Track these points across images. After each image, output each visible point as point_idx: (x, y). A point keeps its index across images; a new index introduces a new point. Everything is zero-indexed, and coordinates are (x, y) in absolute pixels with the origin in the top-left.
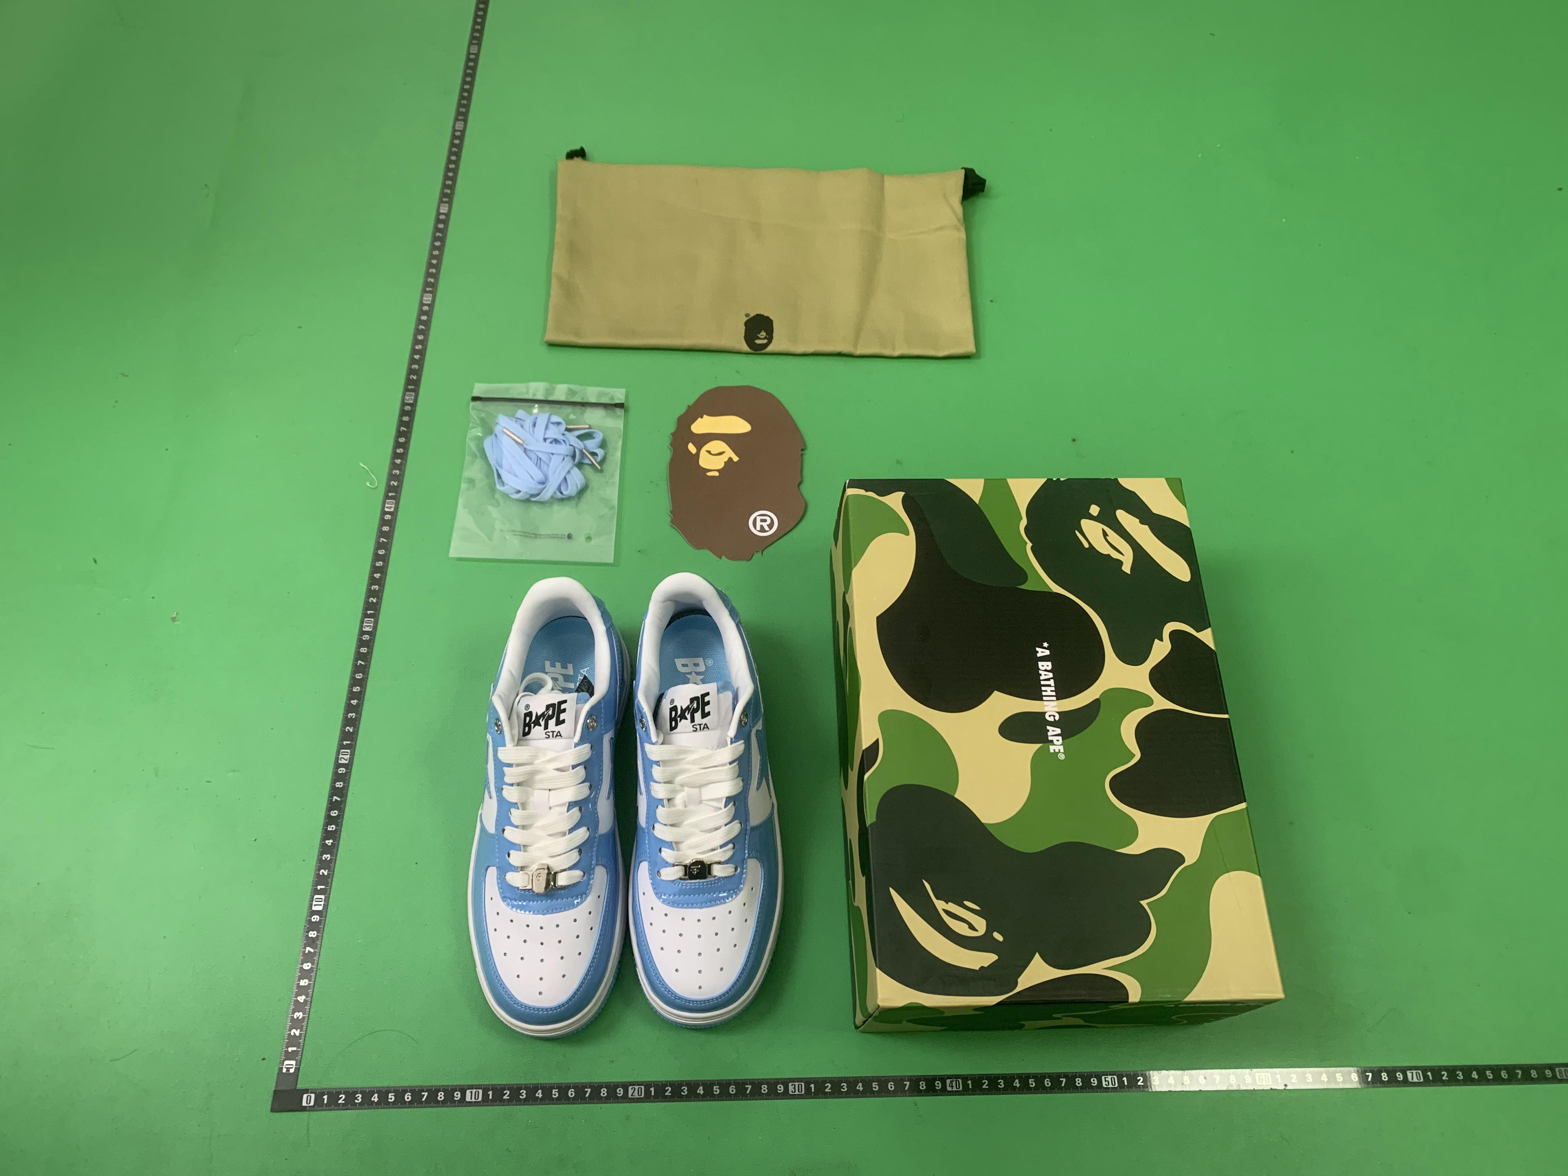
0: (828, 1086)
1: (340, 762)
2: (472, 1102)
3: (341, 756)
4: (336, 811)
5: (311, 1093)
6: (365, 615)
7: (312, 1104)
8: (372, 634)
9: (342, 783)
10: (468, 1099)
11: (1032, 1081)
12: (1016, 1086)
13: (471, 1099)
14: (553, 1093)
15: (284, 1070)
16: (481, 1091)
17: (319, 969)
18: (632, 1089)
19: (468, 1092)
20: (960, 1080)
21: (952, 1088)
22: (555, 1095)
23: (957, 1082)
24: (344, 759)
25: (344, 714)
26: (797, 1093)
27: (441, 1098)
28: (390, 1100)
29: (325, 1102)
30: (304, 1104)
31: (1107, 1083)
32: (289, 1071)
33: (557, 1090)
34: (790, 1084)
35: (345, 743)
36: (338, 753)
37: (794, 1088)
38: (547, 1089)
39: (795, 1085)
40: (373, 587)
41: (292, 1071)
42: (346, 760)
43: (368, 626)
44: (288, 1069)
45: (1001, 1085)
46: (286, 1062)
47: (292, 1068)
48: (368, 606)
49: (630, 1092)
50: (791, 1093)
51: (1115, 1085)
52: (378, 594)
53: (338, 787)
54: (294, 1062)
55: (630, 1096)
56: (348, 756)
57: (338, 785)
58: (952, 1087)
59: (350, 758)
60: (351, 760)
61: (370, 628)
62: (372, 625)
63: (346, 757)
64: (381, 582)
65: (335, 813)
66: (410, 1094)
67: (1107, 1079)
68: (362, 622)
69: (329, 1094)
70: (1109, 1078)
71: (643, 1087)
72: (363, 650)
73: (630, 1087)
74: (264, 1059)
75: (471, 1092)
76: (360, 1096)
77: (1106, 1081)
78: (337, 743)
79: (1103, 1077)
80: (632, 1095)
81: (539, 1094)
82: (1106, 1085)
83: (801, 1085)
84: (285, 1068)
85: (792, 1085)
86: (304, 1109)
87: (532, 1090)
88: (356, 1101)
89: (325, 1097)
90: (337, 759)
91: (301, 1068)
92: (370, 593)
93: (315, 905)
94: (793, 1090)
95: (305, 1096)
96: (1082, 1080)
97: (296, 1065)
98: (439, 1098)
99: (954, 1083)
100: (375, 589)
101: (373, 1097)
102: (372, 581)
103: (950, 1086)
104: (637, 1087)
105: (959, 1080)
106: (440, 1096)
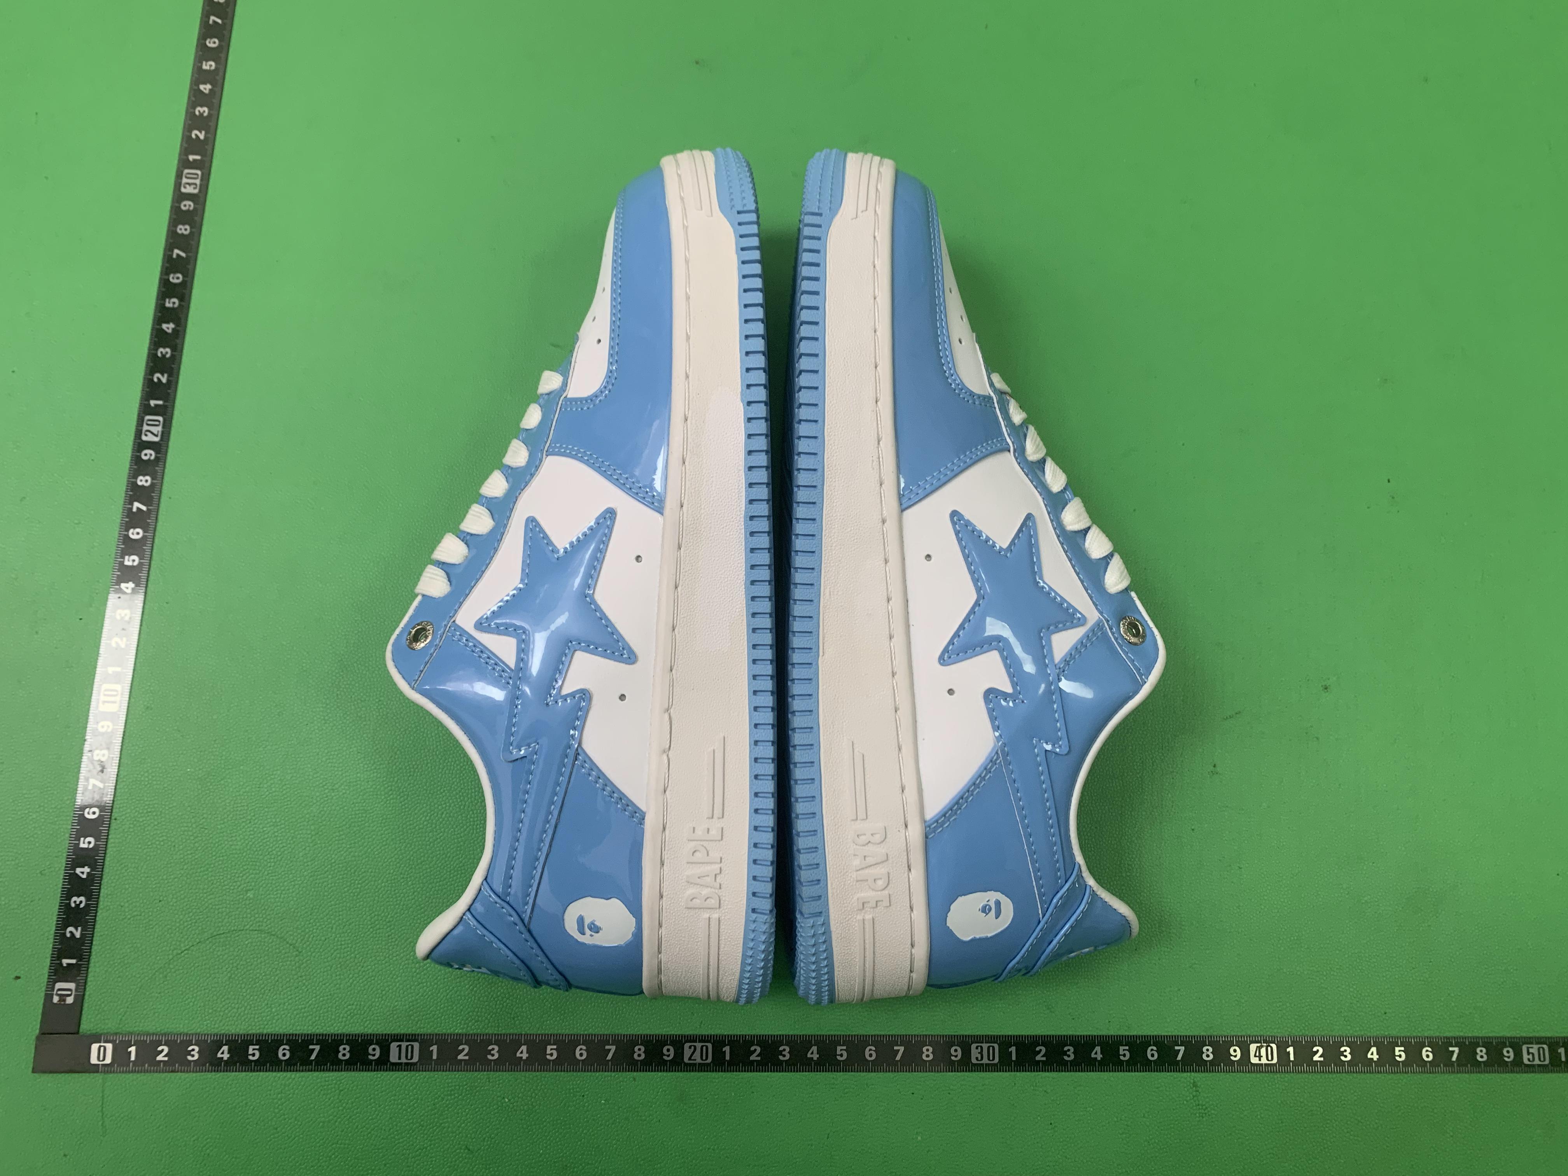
0: (1041, 1050)
1: (144, 438)
2: (401, 1064)
3: (145, 427)
4: (139, 530)
5: (105, 1042)
6: (184, 163)
7: (108, 1060)
8: (199, 199)
9: (148, 478)
10: (394, 1058)
11: (1400, 1051)
12: (1373, 1059)
13: (400, 1058)
14: (548, 1052)
15: (56, 999)
16: (416, 1045)
17: (115, 819)
18: (690, 1047)
19: (394, 1046)
20: (1274, 1046)
21: (1260, 1060)
22: (551, 1055)
23: (1269, 1048)
24: (152, 433)
25: (149, 349)
26: (985, 1061)
27: (344, 1055)
28: (251, 1058)
29: (133, 1058)
30: (94, 1060)
31: (1530, 1057)
32: (65, 1000)
33: (555, 1047)
34: (974, 1046)
35: (153, 403)
36: (140, 422)
37: (981, 1053)
38: (537, 1045)
39: (982, 1047)
40: (198, 110)
41: (70, 1000)
42: (156, 436)
43: (189, 184)
44: (62, 998)
45: (1346, 1056)
46: (59, 985)
47: (69, 995)
48: (189, 145)
49: (687, 1052)
50: (974, 1061)
51: (1544, 1060)
52: (209, 124)
53: (143, 486)
54: (72, 986)
55: (686, 1060)
56: (160, 428)
57: (141, 481)
58: (1260, 1057)
59: (163, 432)
60: (166, 434)
61: (195, 188)
62: (198, 182)
63: (155, 430)
64: (214, 100)
65: (138, 533)
66: (287, 1047)
67: (1531, 1050)
68: (179, 176)
69: (139, 1044)
70: (1534, 1049)
71: (710, 1046)
72: (183, 229)
73: (687, 1045)
74: (18, 978)
75: (400, 1046)
76: (197, 1048)
77: (1529, 1053)
78: (137, 405)
79: (1524, 1048)
80: (690, 1059)
81: (523, 1053)
82: (1529, 1060)
83: (993, 1048)
84: (57, 995)
85: (977, 1048)
86: (95, 1069)
87: (509, 1045)
88: (189, 1058)
89: (133, 1049)
90: (139, 433)
91: (86, 997)
92: (193, 121)
93: (104, 702)
94: (979, 1056)
95: (95, 1047)
96: (1487, 1051)
97: (76, 990)
98: (340, 1056)
99: (1263, 1051)
100: (201, 114)
101: (221, 1051)
102: (196, 98)
103: (1255, 1056)
104: (699, 1045)
105: (1271, 1045)
106: (342, 1052)
